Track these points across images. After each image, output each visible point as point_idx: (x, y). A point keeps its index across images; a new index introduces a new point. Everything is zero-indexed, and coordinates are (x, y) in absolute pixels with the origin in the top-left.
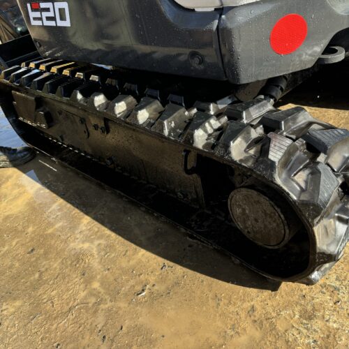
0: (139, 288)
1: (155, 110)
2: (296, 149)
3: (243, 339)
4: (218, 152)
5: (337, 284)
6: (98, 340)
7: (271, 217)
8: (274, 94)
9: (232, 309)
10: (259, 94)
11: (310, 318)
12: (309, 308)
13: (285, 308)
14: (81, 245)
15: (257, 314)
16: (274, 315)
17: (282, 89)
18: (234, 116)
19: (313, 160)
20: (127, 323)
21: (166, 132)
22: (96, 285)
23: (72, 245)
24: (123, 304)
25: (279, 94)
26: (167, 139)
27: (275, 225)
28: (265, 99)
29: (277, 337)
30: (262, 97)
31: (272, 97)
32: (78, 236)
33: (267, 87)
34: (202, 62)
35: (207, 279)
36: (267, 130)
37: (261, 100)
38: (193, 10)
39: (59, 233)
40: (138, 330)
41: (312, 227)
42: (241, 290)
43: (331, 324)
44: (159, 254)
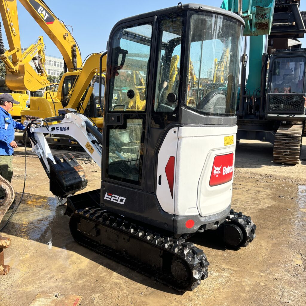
0: (140, 293)
1: (151, 237)
2: (190, 252)
3: (173, 305)
4: (172, 250)
5: (199, 295)
6: (130, 304)
7: (183, 270)
8: (185, 238)
9: (169, 298)
10: (181, 237)
11: (191, 301)
12: (191, 299)
13: (184, 299)
14: (116, 281)
15: (177, 300)
16: (181, 300)
17: (187, 236)
18: (175, 242)
19: (194, 256)
20: (138, 300)
21: (156, 243)
22: (125, 291)
23: (112, 280)
24: (136, 296)
25: (186, 238)
26: (157, 245)
27: (184, 272)
28: (182, 239)
29: (182, 304)
30: (181, 238)
31: (184, 238)
32: (113, 278)
33: (183, 236)
34: (167, 226)
35: (162, 292)
36: (183, 247)
37: (181, 239)
38: (167, 213)
39: (106, 276)
40: (142, 302)
41: (192, 270)
42: (172, 295)
43: (196, 302)
44: (145, 285)
